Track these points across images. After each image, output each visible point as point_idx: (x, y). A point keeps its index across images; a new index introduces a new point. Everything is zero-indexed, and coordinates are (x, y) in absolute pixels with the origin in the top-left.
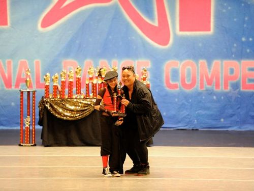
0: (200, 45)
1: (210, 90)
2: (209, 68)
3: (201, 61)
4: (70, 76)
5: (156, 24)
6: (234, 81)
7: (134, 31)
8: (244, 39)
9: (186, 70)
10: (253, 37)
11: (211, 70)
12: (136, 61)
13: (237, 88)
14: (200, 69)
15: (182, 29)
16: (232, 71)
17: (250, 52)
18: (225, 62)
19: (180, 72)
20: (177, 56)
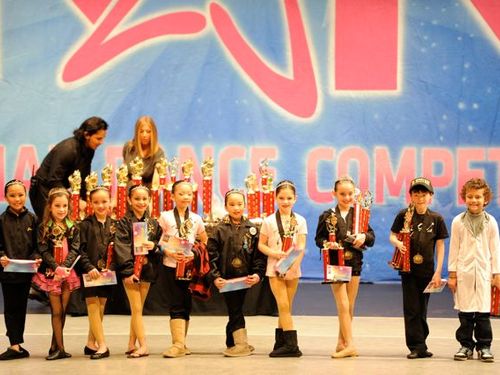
0: (376, 116)
1: (394, 206)
2: (395, 163)
3: (378, 148)
4: (121, 177)
5: (289, 74)
6: (444, 188)
7: (250, 92)
8: (461, 106)
9: (348, 167)
10: (479, 102)
11: (399, 166)
12: (251, 148)
13: (450, 202)
14: (375, 163)
15: (340, 85)
16: (439, 169)
17: (475, 131)
18: (425, 149)
19: (337, 168)
20: (332, 138)
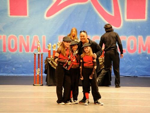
0: (139, 27)
1: (145, 54)
2: (144, 41)
3: (139, 36)
5: (113, 14)
7: (100, 19)
9: (130, 42)
14: (139, 41)
19: (127, 43)
20: (125, 33)
